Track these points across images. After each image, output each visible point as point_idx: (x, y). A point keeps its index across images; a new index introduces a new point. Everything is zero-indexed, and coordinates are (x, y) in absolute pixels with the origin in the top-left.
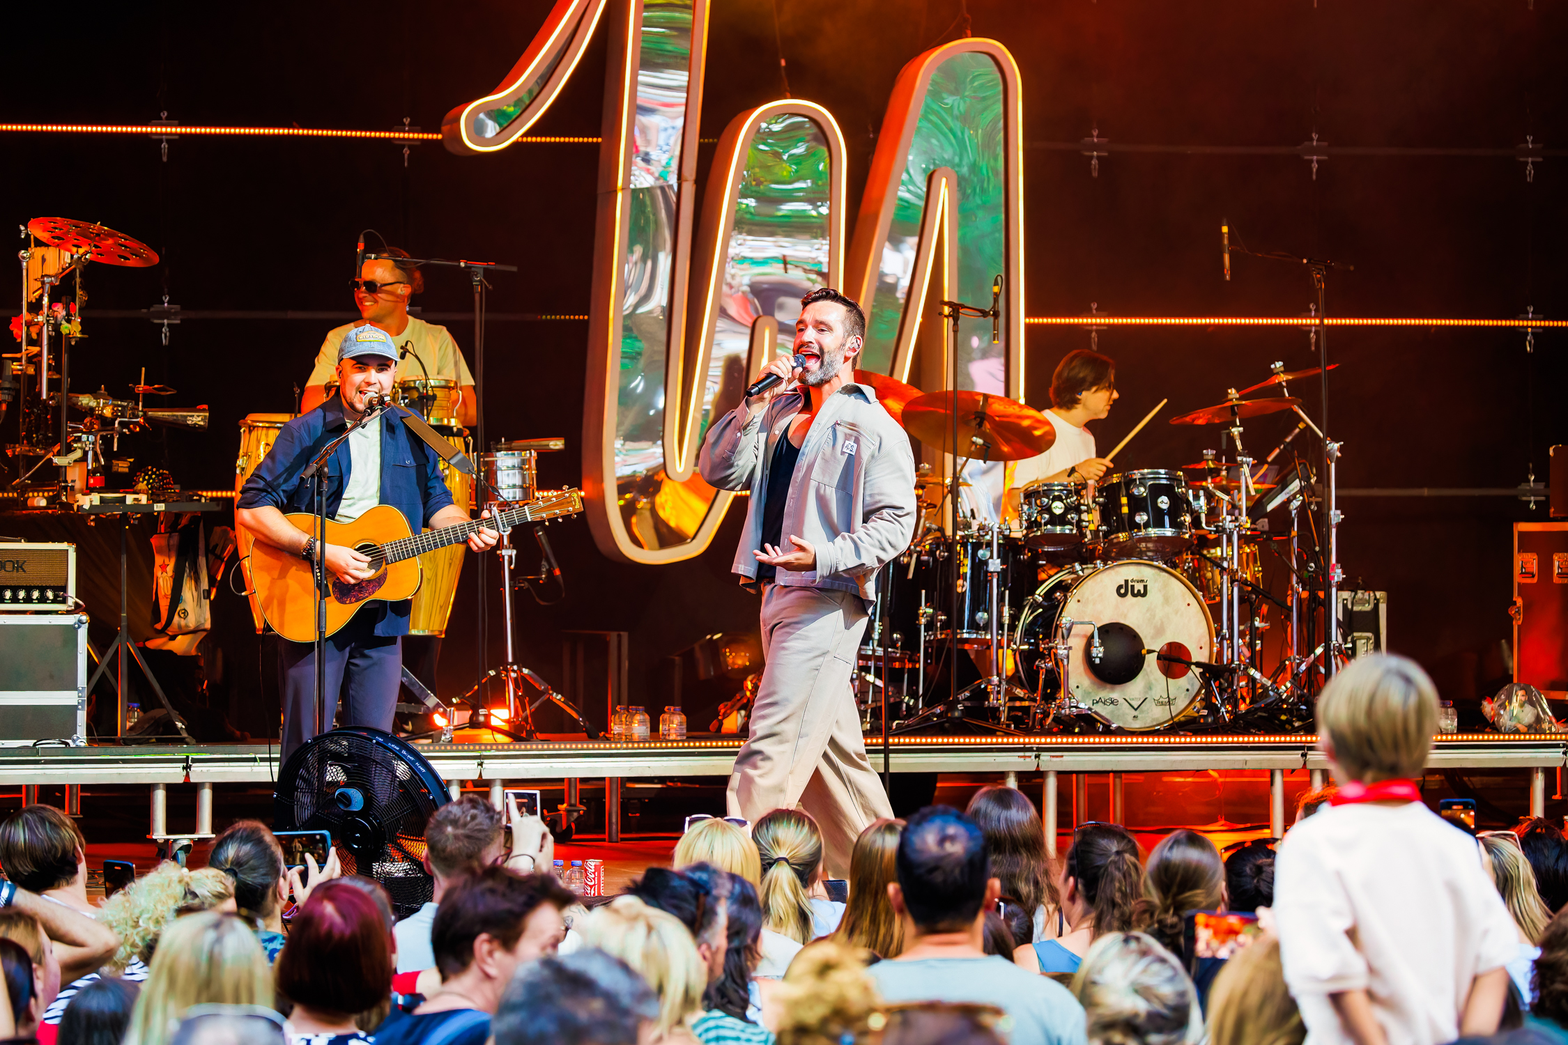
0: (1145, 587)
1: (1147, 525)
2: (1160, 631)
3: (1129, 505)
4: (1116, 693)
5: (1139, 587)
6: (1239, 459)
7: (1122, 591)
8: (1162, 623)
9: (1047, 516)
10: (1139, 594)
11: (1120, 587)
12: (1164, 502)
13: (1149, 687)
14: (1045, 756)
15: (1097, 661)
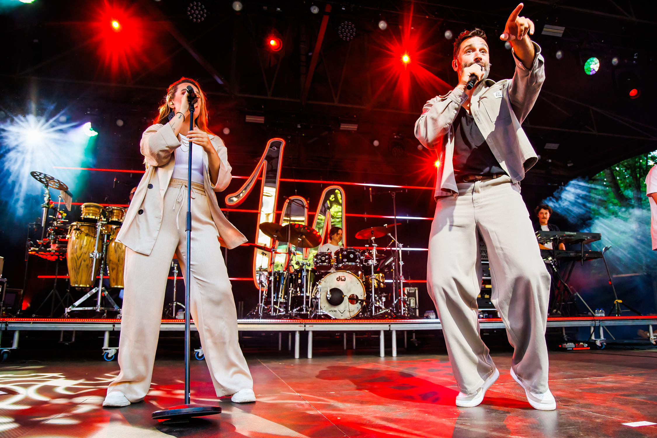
0: (345, 278)
1: (346, 262)
2: (349, 291)
3: (342, 256)
4: (336, 308)
5: (343, 278)
6: (373, 244)
7: (338, 279)
8: (350, 289)
9: (320, 261)
10: (343, 280)
11: (337, 278)
12: (352, 256)
13: (346, 307)
14: (307, 326)
15: (329, 299)
